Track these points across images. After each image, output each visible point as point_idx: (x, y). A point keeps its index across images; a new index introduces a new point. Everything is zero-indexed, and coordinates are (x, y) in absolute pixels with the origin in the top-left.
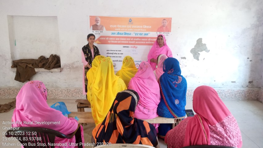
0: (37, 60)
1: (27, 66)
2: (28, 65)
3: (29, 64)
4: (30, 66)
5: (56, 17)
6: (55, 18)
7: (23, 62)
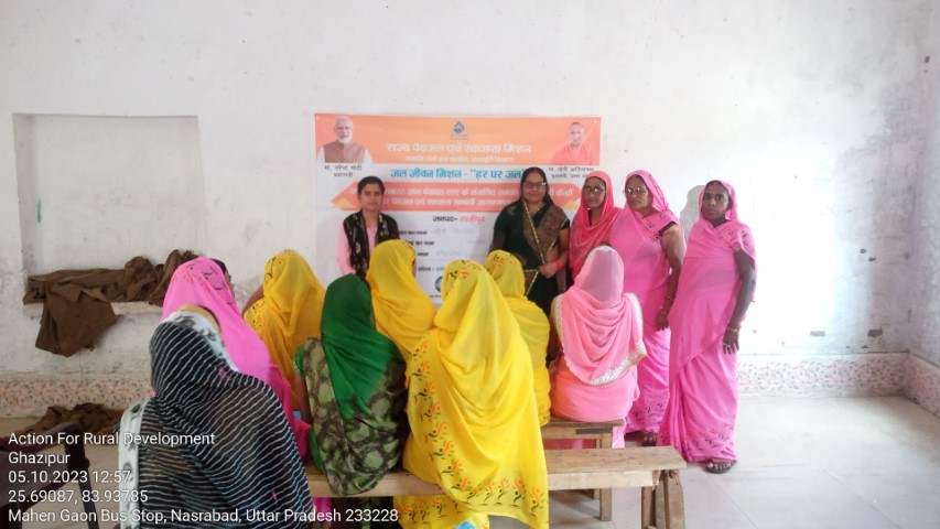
0: (120, 272)
1: (82, 294)
2: (87, 291)
3: (91, 288)
4: (96, 293)
7: (68, 283)
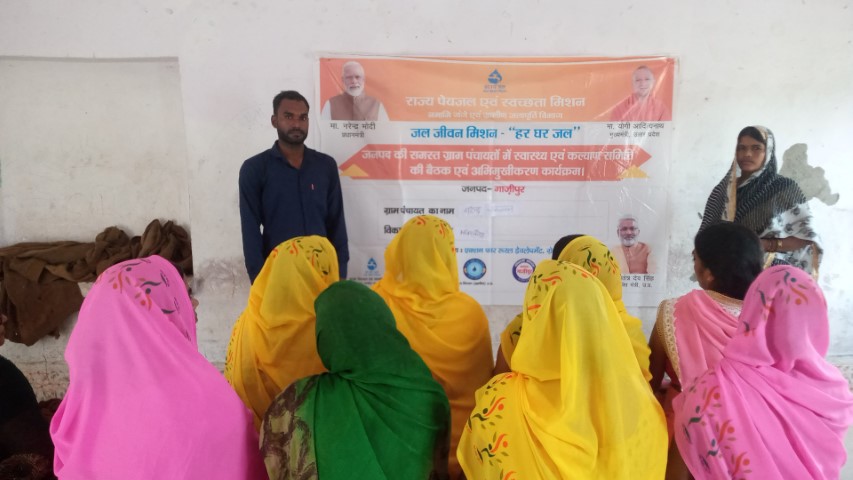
0: (90, 245)
1: (45, 271)
2: (49, 268)
3: (56, 264)
5: (175, 59)
6: (170, 62)
7: (29, 257)
